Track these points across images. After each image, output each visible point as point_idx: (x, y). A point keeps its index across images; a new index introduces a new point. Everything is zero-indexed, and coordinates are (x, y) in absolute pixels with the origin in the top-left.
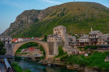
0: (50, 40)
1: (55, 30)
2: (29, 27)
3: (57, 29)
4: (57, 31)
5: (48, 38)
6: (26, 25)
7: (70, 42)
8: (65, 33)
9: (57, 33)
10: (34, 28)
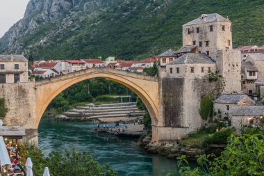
0: (168, 71)
1: (189, 33)
2: (96, 14)
3: (198, 29)
4: (196, 37)
5: (162, 64)
6: (85, 7)
7: (249, 77)
8: (227, 45)
9: (197, 44)
10: (117, 18)
